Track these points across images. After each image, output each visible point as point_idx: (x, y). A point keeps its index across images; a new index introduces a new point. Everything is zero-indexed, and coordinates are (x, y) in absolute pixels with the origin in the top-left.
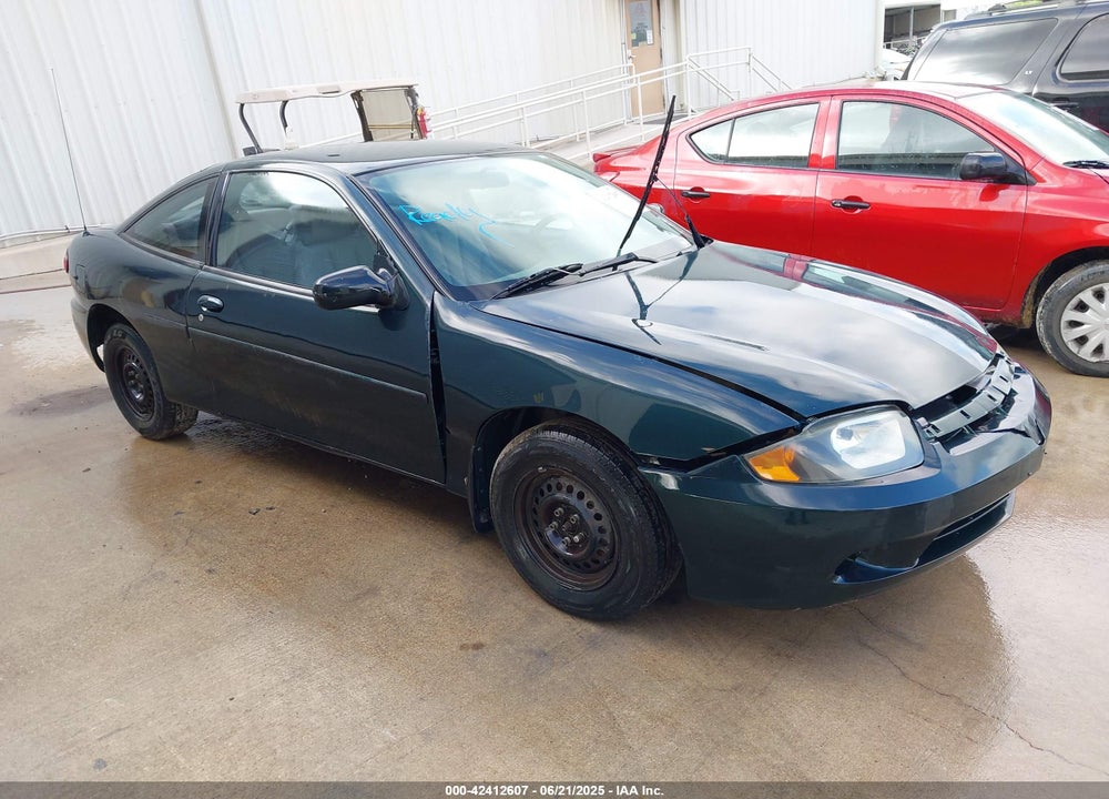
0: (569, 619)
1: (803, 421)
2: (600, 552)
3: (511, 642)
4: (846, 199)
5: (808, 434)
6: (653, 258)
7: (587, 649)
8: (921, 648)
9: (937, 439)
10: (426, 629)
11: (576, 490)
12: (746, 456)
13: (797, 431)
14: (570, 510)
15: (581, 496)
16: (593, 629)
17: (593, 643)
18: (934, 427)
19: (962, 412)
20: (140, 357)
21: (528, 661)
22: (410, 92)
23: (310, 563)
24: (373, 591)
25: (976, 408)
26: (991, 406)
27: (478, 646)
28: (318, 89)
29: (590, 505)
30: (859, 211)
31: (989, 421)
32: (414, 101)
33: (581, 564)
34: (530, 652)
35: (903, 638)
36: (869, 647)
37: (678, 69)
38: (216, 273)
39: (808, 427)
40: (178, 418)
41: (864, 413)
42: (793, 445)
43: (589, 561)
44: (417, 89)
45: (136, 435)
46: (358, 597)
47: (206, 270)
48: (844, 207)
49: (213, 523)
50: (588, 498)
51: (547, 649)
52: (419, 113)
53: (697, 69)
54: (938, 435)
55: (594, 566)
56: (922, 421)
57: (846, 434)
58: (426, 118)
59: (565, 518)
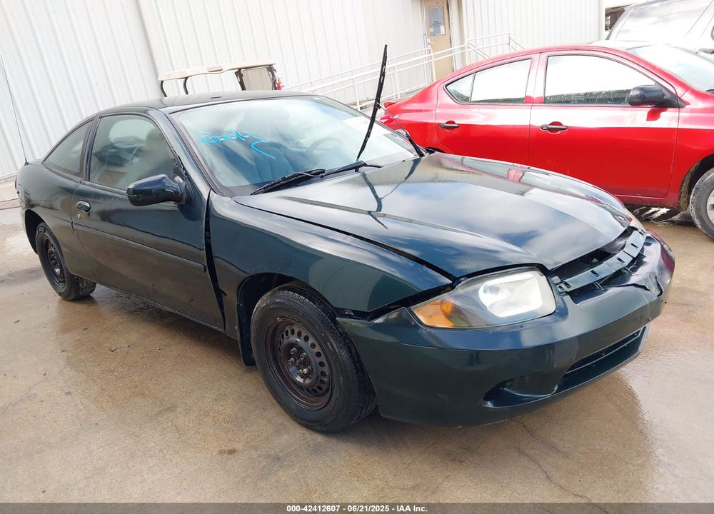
0: (304, 431)
1: (456, 281)
2: (322, 381)
3: (256, 448)
4: (551, 124)
5: (460, 290)
6: (379, 165)
7: (311, 455)
8: (566, 455)
9: (567, 293)
10: (199, 438)
11: (304, 334)
12: (412, 308)
13: (452, 287)
14: (300, 350)
15: (307, 339)
16: (320, 438)
17: (316, 450)
18: (566, 284)
19: (593, 272)
20: (54, 245)
21: (264, 463)
22: (270, 69)
23: (137, 387)
24: (172, 409)
25: (606, 268)
26: (619, 266)
27: (231, 452)
28: (208, 68)
29: (313, 346)
30: (559, 132)
31: (618, 278)
32: (273, 75)
33: (310, 389)
34: (268, 456)
35: (553, 448)
36: (526, 455)
37: (462, 49)
38: (88, 185)
39: (460, 284)
40: (81, 285)
41: (507, 274)
42: (449, 299)
43: (315, 388)
44: (275, 67)
45: (59, 297)
46: (160, 413)
47: (84, 184)
48: (551, 130)
49: (83, 358)
50: (311, 340)
51: (281, 455)
52: (277, 82)
53: (473, 48)
54: (568, 290)
55: (320, 392)
56: (556, 279)
57: (495, 290)
58: (281, 85)
59: (298, 355)
